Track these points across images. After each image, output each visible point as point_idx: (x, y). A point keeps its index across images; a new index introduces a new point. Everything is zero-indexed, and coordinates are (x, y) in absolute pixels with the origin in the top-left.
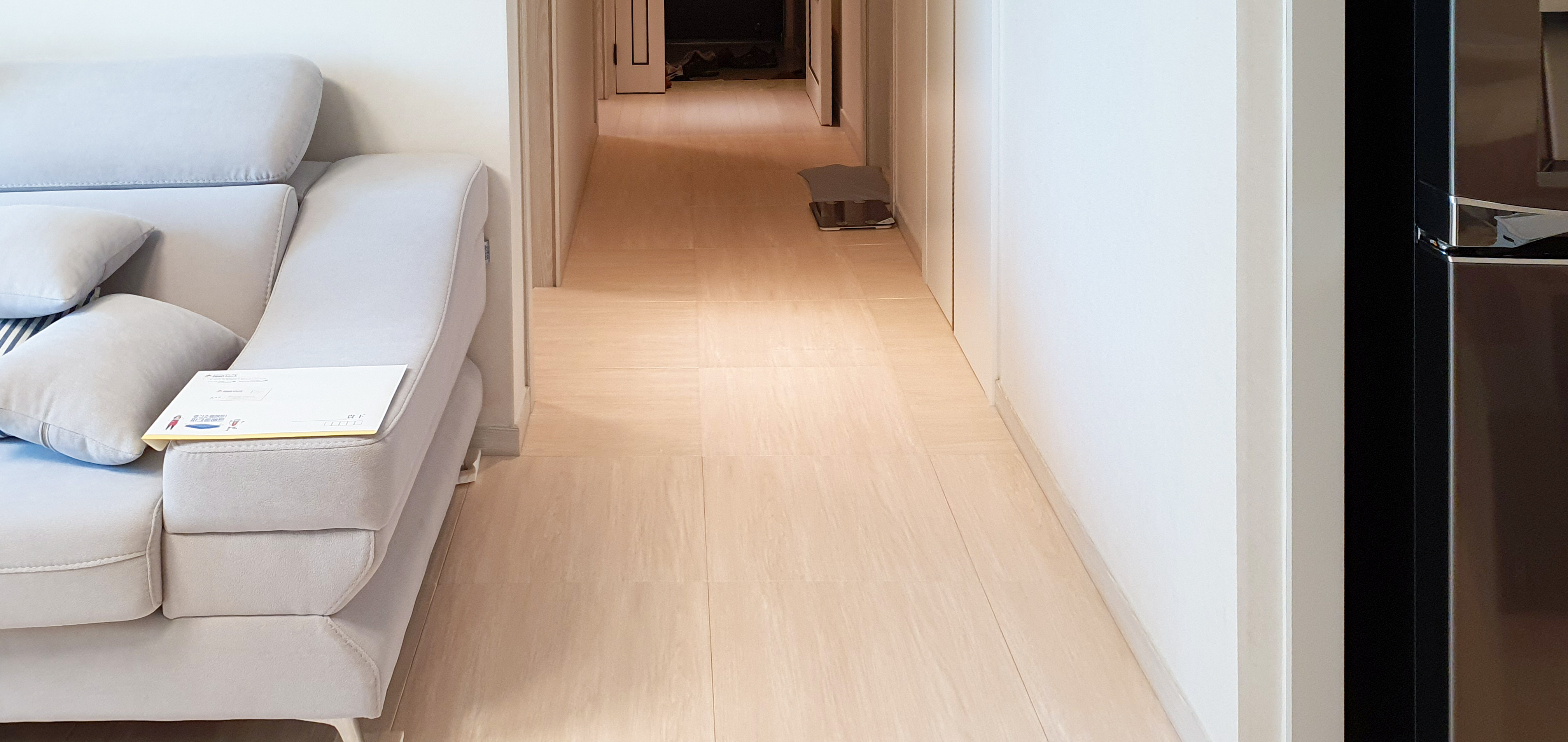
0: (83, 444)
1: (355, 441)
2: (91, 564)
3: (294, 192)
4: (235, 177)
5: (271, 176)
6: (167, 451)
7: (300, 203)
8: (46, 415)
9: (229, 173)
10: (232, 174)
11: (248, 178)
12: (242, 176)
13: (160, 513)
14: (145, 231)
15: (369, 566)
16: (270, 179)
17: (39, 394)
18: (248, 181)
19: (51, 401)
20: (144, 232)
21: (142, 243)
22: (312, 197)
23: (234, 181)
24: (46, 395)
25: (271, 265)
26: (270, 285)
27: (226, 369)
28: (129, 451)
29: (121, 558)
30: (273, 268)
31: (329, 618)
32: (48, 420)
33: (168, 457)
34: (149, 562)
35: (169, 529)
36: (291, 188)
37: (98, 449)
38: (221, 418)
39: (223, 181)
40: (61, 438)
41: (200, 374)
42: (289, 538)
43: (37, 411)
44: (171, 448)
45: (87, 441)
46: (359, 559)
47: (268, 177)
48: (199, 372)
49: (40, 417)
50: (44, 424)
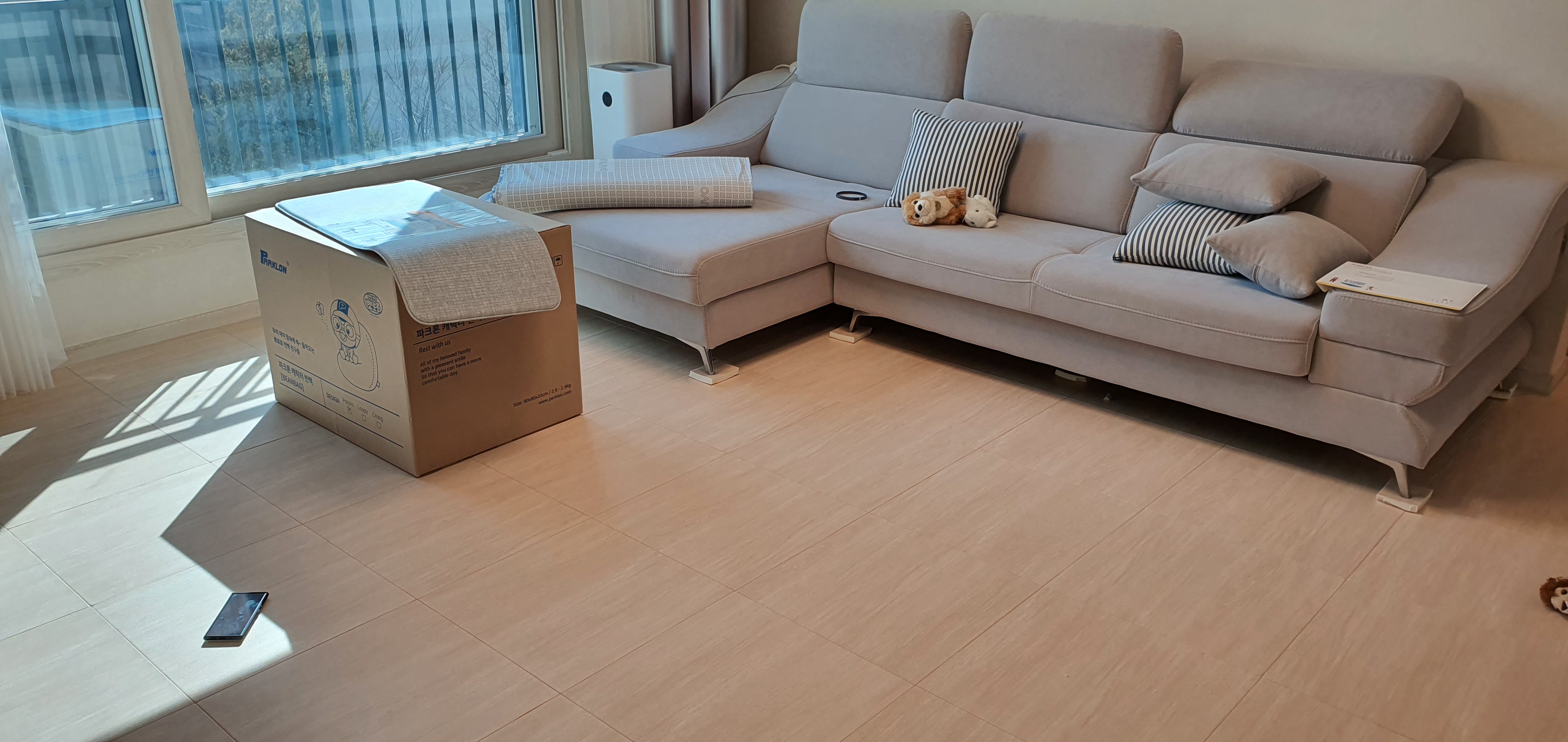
0: (1278, 282)
1: (1445, 312)
2: (1277, 340)
3: (1425, 173)
4: (1385, 155)
5: (1412, 158)
6: (1328, 293)
7: (1428, 180)
8: (1259, 262)
9: (1381, 152)
10: (1384, 153)
11: (1395, 157)
12: (1391, 155)
13: (1317, 326)
14: (1322, 177)
15: (1437, 384)
16: (1410, 160)
17: (1257, 250)
18: (1394, 160)
19: (1263, 254)
20: (1320, 179)
21: (1318, 185)
22: (1438, 179)
23: (1384, 158)
24: (1261, 251)
25: (1401, 216)
26: (1397, 228)
27: (1366, 263)
28: (1304, 290)
29: (1293, 341)
30: (1401, 218)
31: (1405, 407)
32: (1260, 265)
33: (1328, 298)
34: (1308, 348)
35: (1321, 335)
36: (1424, 169)
37: (1286, 285)
38: (1363, 284)
39: (1376, 157)
40: (1266, 276)
41: (1348, 263)
42: (1392, 358)
43: (1255, 258)
44: (1331, 292)
45: (1281, 280)
46: (1431, 379)
47: (1409, 158)
48: (1348, 262)
49: (1256, 262)
50: (1257, 267)
